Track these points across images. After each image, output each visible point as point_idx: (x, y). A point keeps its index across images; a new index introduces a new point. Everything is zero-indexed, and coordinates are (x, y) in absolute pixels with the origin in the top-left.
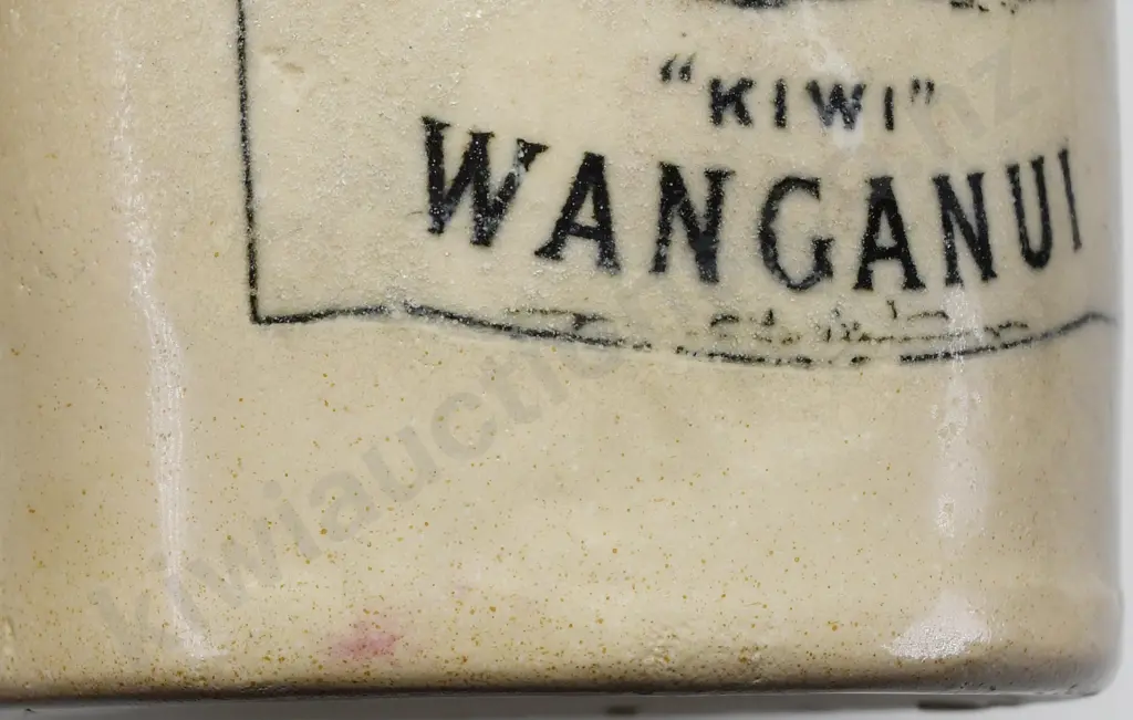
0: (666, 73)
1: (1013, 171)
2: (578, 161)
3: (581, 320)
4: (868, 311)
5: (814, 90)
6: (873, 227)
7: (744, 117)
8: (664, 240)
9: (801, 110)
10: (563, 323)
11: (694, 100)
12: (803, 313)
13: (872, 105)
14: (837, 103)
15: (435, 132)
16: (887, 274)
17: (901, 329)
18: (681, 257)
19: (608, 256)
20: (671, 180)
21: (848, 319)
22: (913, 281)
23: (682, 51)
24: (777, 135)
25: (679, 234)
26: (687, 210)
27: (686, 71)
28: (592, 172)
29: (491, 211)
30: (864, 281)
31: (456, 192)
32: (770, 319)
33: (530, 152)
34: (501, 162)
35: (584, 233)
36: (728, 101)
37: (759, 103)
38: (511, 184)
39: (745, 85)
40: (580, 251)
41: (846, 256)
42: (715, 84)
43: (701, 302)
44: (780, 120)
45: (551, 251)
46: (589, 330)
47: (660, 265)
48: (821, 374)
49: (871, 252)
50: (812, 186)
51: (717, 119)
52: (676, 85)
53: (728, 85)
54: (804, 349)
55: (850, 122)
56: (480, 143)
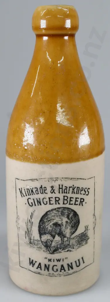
0: (45, 258)
1: (76, 262)
2: (39, 263)
3: (39, 273)
4: (61, 273)
5: (57, 259)
6: (61, 268)
7: (51, 261)
8: (45, 268)
9: (55, 261)
10: (38, 273)
11: (47, 260)
12: (56, 273)
13: (62, 260)
14: (59, 260)
15: (30, 259)
16: (63, 271)
17: (64, 274)
18: (46, 270)
19: (41, 269)
20: (45, 265)
21: (59, 274)
22: (65, 271)
23: (46, 257)
24: (54, 262)
25: (46, 268)
26: (47, 267)
27: (47, 258)
28: (40, 264)
29: (33, 265)
30: (61, 271)
31: (31, 263)
32: (53, 274)
33: (36, 262)
34: (34, 262)
35: (39, 268)
36: (50, 260)
37: (52, 260)
38: (35, 263)
39: (51, 259)
40: (39, 269)
41: (59, 270)
42: (49, 259)
43: (48, 273)
44: (54, 261)
45: (37, 268)
46: (40, 274)
47: (45, 270)
48: (57, 277)
49: (61, 269)
50: (56, 266)
51: (49, 261)
52: (46, 259)
53: (50, 259)
54: (56, 276)
55: (59, 261)
56: (33, 260)
